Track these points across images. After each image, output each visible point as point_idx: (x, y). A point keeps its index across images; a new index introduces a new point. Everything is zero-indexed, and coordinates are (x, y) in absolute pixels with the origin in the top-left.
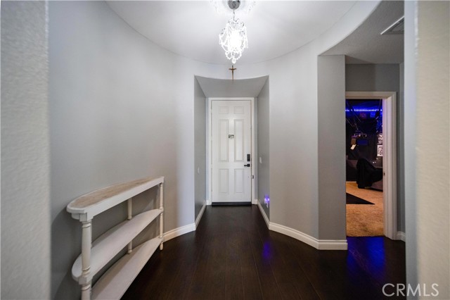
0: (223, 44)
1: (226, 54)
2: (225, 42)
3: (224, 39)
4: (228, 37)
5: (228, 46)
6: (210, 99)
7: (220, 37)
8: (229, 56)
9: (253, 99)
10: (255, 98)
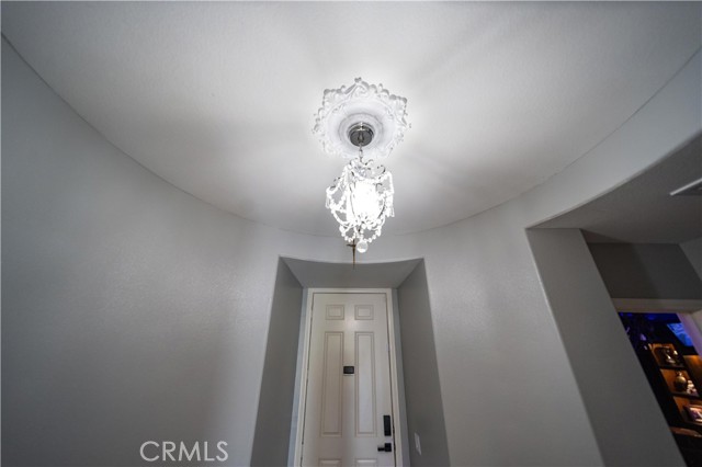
0: (334, 208)
1: (341, 229)
2: (341, 203)
3: (337, 198)
4: (347, 193)
5: (348, 212)
6: (311, 291)
7: (330, 193)
8: (350, 234)
9: (389, 291)
10: (393, 289)
